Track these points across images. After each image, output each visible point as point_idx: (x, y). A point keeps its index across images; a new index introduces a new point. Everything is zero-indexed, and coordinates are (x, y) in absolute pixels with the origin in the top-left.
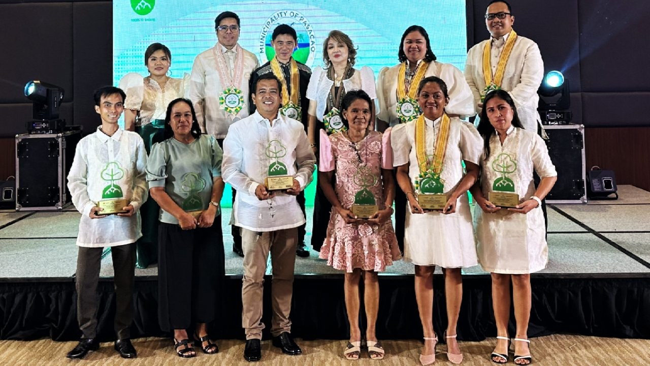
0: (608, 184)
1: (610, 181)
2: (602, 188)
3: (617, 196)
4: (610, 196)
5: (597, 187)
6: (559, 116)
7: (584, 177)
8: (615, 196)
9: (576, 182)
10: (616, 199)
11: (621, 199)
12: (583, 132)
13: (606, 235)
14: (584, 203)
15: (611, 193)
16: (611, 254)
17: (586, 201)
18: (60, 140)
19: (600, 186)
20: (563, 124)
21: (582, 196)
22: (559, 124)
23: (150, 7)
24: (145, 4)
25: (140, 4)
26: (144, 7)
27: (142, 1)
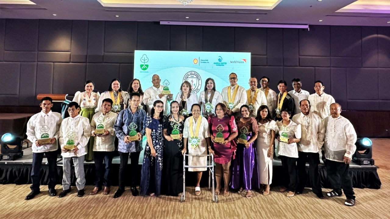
23: (147, 68)
24: (145, 67)
25: (143, 67)
26: (145, 68)
27: (144, 66)
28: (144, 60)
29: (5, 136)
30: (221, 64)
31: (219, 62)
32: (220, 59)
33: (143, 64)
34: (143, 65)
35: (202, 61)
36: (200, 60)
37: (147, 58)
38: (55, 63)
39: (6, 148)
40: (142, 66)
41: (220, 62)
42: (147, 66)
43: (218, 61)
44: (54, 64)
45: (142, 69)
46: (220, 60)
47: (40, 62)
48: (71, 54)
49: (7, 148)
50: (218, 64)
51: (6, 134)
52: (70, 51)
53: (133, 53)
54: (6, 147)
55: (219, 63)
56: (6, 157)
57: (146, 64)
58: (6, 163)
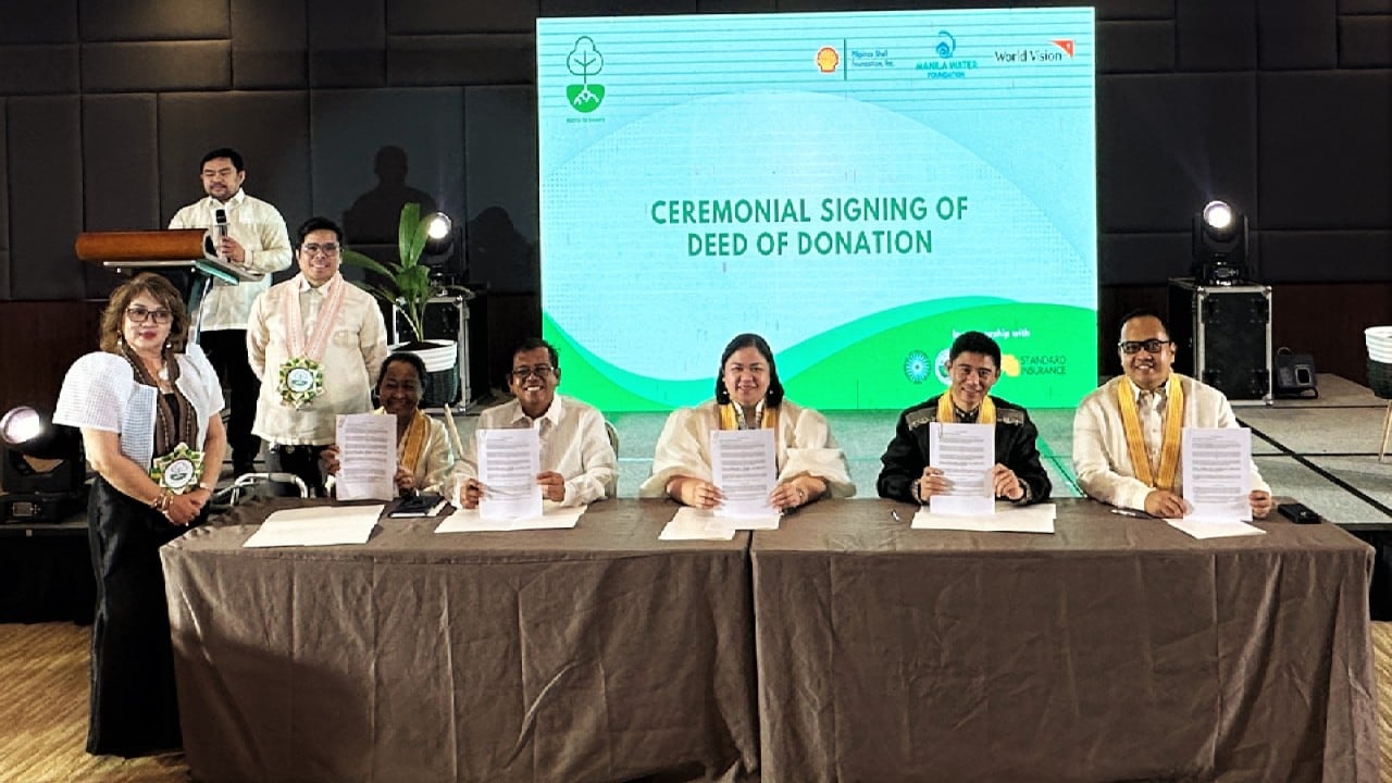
0: (1303, 376)
1: (1305, 371)
2: (1294, 380)
3: (1317, 393)
4: (1306, 393)
5: (1286, 381)
6: (1232, 272)
7: (1269, 367)
8: (1314, 394)
9: (1257, 373)
10: (1316, 397)
11: (1324, 399)
12: (1269, 297)
13: (1311, 460)
14: (1268, 406)
15: (1308, 388)
16: (1327, 492)
17: (1271, 403)
18: (460, 306)
19: (1291, 380)
20: (1238, 285)
21: (1265, 394)
22: (1232, 285)
23: (597, 100)
24: (590, 95)
25: (581, 95)
26: (587, 100)
27: (585, 91)
28: (585, 66)
29: (10, 418)
30: (948, 71)
31: (941, 62)
32: (943, 44)
33: (579, 80)
34: (582, 87)
35: (858, 61)
36: (849, 53)
37: (597, 56)
38: (162, 95)
39: (21, 472)
40: (573, 91)
41: (948, 61)
42: (599, 90)
43: (932, 55)
44: (158, 99)
45: (577, 107)
46: (943, 49)
47: (93, 91)
48: (235, 49)
49: (27, 472)
50: (934, 70)
51: (16, 413)
52: (227, 34)
53: (532, 30)
54: (22, 467)
55: (941, 65)
56: (25, 508)
57: (591, 80)
58: (29, 533)
